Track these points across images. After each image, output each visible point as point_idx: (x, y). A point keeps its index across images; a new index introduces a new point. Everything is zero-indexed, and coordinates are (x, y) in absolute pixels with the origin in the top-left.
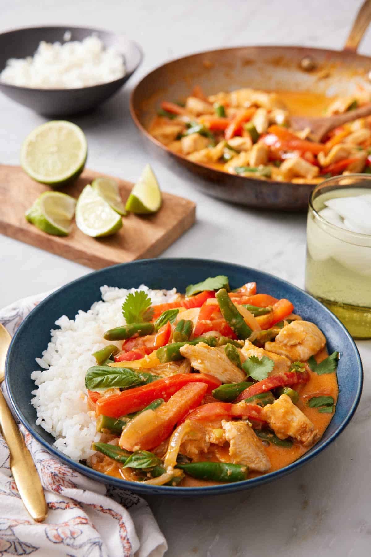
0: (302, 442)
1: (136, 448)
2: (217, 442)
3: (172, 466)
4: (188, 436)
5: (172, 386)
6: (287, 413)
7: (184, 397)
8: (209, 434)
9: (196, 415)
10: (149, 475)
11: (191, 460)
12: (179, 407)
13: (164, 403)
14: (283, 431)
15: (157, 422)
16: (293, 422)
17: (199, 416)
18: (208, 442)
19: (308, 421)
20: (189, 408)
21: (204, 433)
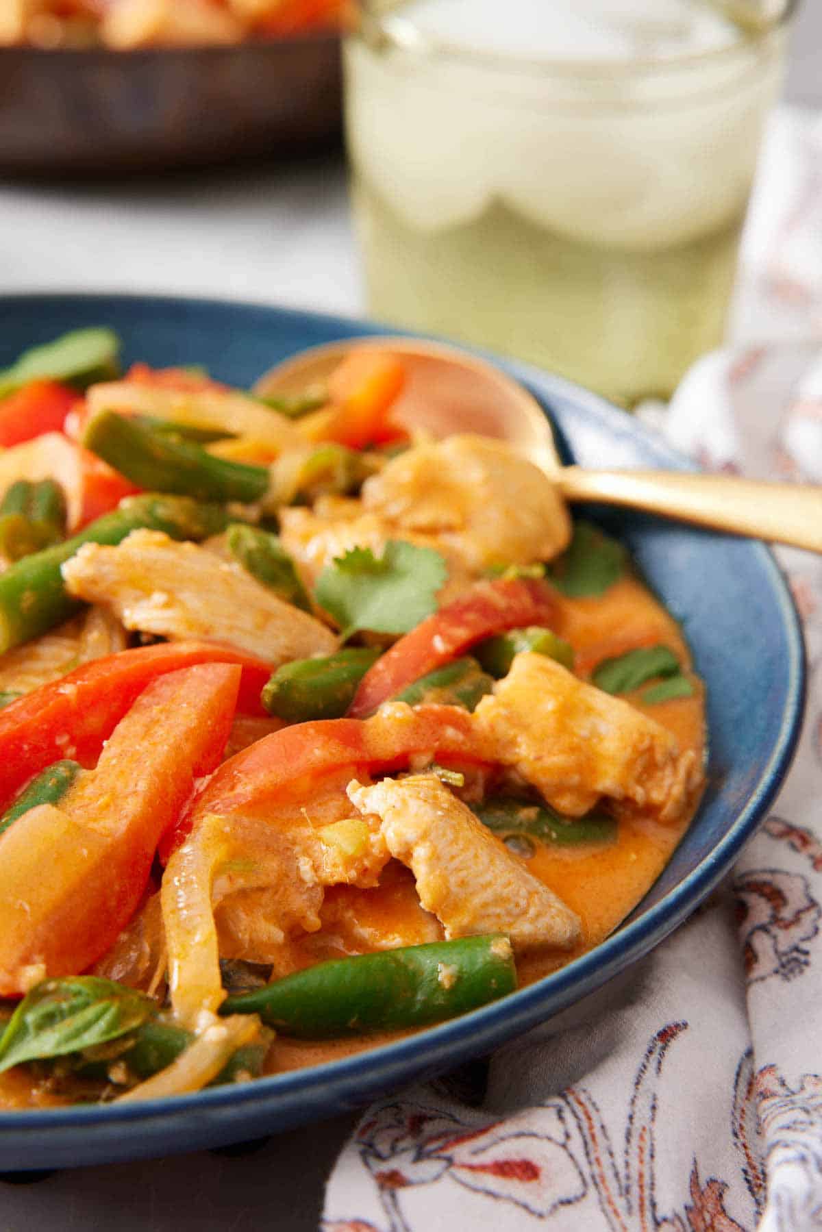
0: (650, 811)
1: (33, 974)
2: (349, 876)
3: (209, 1009)
4: (230, 878)
5: (93, 703)
6: (567, 711)
7: (160, 732)
8: (307, 852)
9: (232, 788)
10: (118, 1074)
11: (265, 972)
12: (157, 773)
13: (84, 773)
14: (575, 779)
15: (85, 852)
16: (601, 739)
17: (246, 789)
18: (316, 884)
19: (652, 726)
20: (191, 772)
21: (286, 853)
